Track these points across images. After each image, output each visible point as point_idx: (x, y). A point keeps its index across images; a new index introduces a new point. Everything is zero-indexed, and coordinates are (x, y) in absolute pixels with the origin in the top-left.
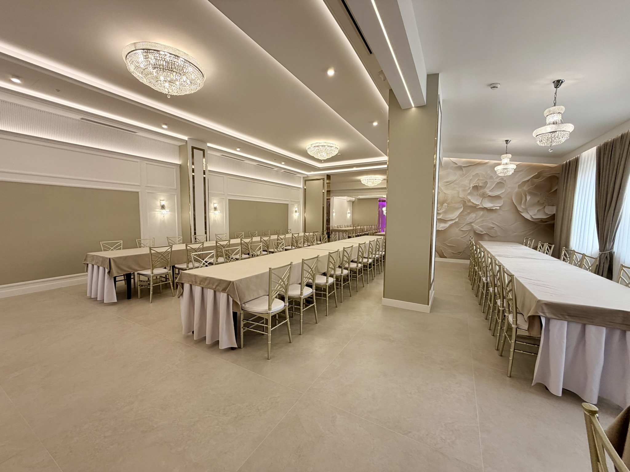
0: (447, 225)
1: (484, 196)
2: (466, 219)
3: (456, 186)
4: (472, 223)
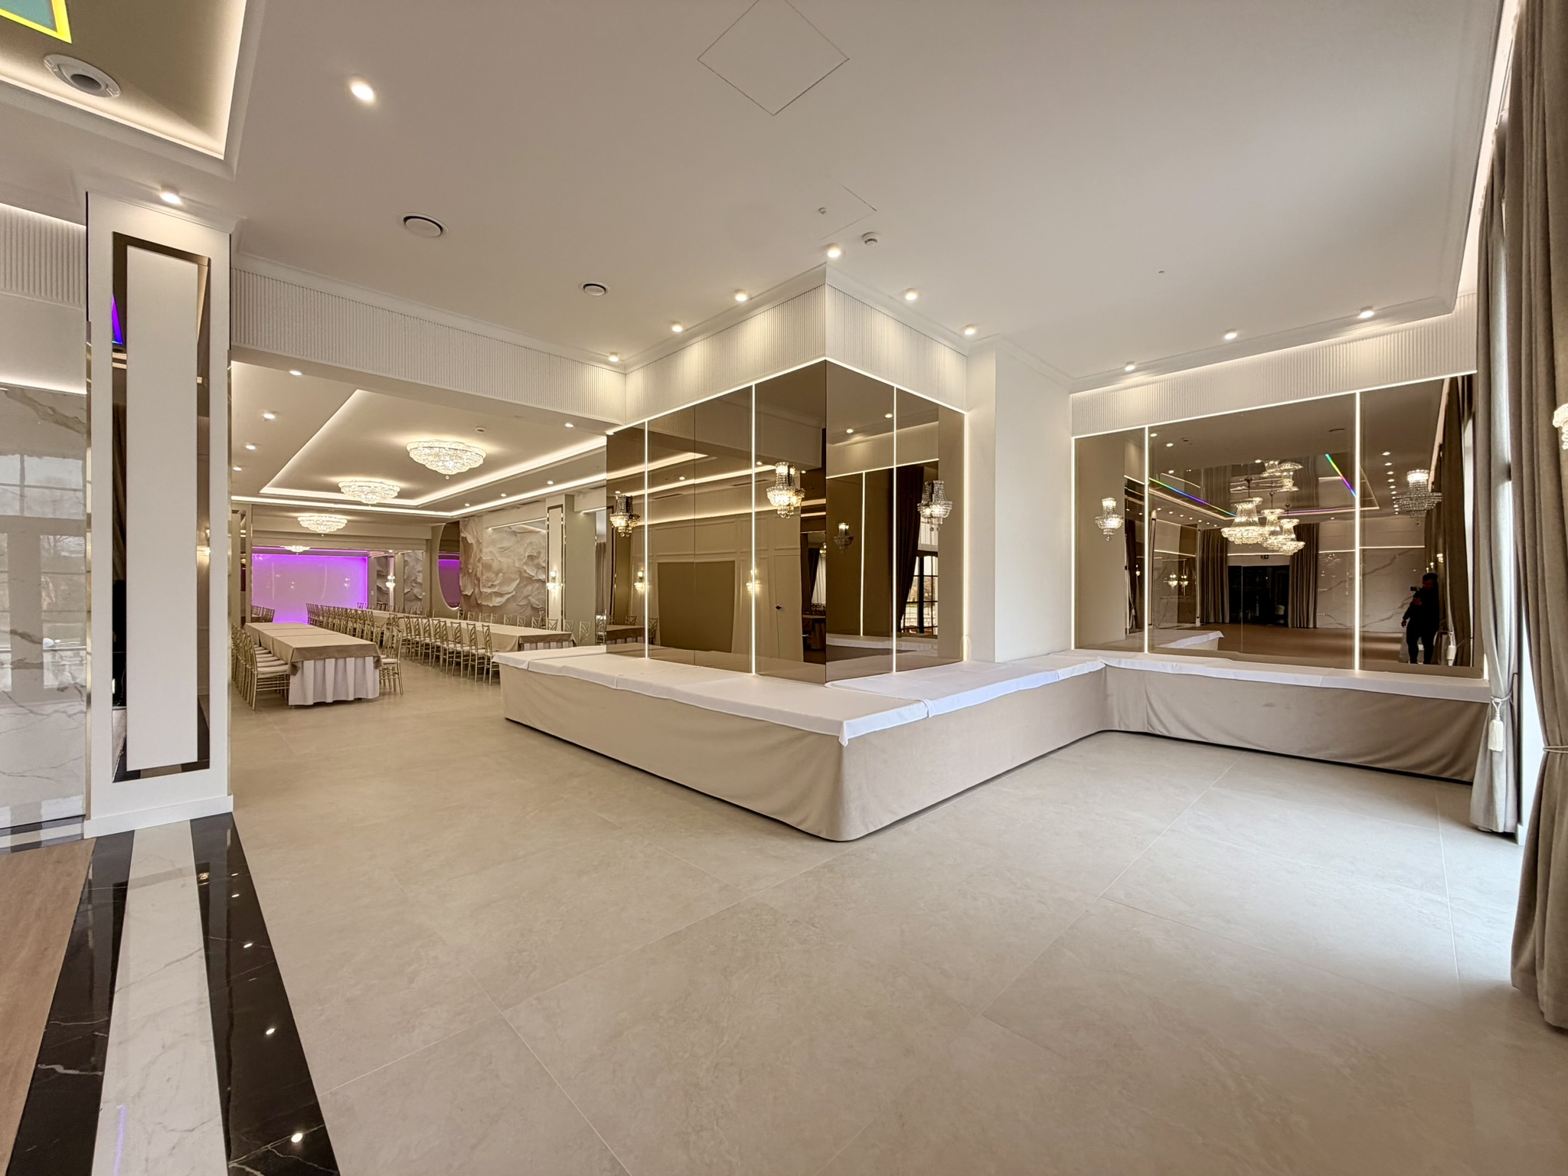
0: (504, 599)
2: (523, 592)
3: (511, 553)
4: (528, 596)
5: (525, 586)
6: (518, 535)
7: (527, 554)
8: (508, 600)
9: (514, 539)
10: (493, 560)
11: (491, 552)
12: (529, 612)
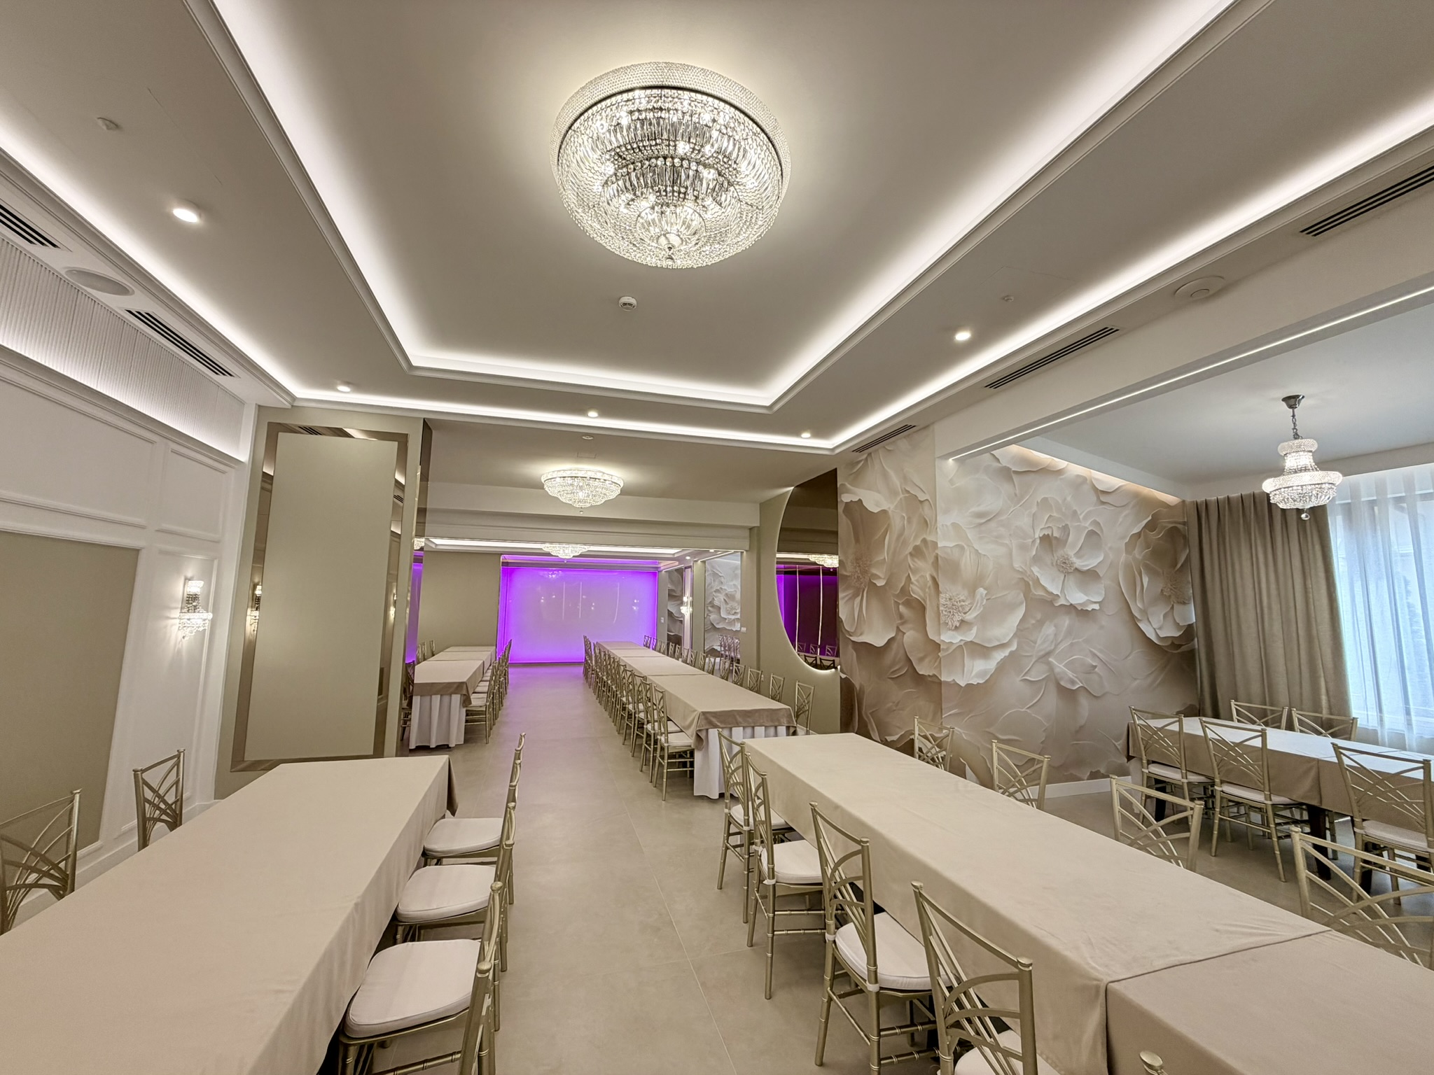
1: (1066, 568)
2: (1035, 643)
3: (1002, 530)
4: (1048, 654)
5: (1041, 623)
6: (1014, 477)
7: (1037, 536)
8: (1001, 667)
9: (1006, 488)
10: (962, 548)
11: (955, 525)
12: (1052, 702)
